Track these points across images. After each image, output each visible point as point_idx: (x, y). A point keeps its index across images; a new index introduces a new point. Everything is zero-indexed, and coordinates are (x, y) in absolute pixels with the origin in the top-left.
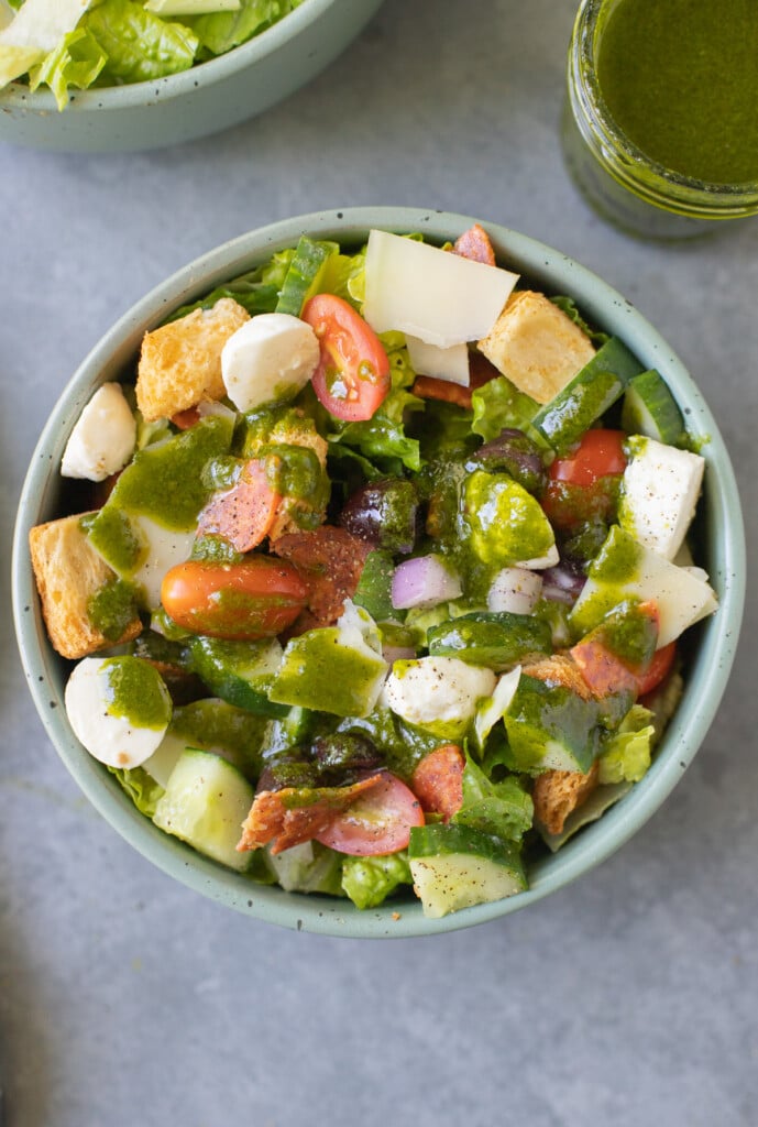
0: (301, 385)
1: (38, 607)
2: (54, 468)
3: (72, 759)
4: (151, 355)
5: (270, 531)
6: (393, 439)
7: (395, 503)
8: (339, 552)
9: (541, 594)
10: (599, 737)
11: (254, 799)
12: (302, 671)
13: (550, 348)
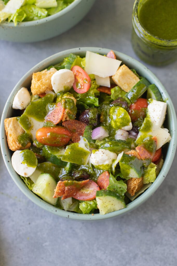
0: (70, 87)
1: (6, 139)
2: (11, 106)
3: (13, 175)
4: (35, 78)
5: (62, 118)
6: (92, 99)
7: (93, 112)
8: (79, 127)
9: (128, 137)
10: (143, 169)
11: (57, 183)
12: (70, 153)
13: (129, 79)
